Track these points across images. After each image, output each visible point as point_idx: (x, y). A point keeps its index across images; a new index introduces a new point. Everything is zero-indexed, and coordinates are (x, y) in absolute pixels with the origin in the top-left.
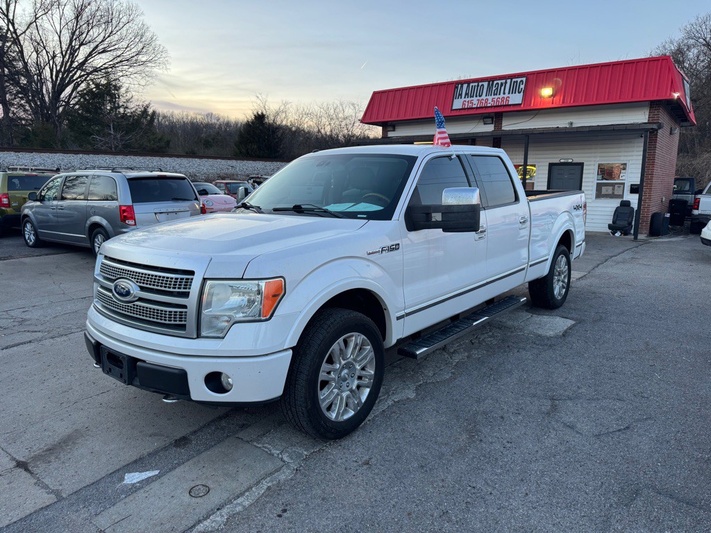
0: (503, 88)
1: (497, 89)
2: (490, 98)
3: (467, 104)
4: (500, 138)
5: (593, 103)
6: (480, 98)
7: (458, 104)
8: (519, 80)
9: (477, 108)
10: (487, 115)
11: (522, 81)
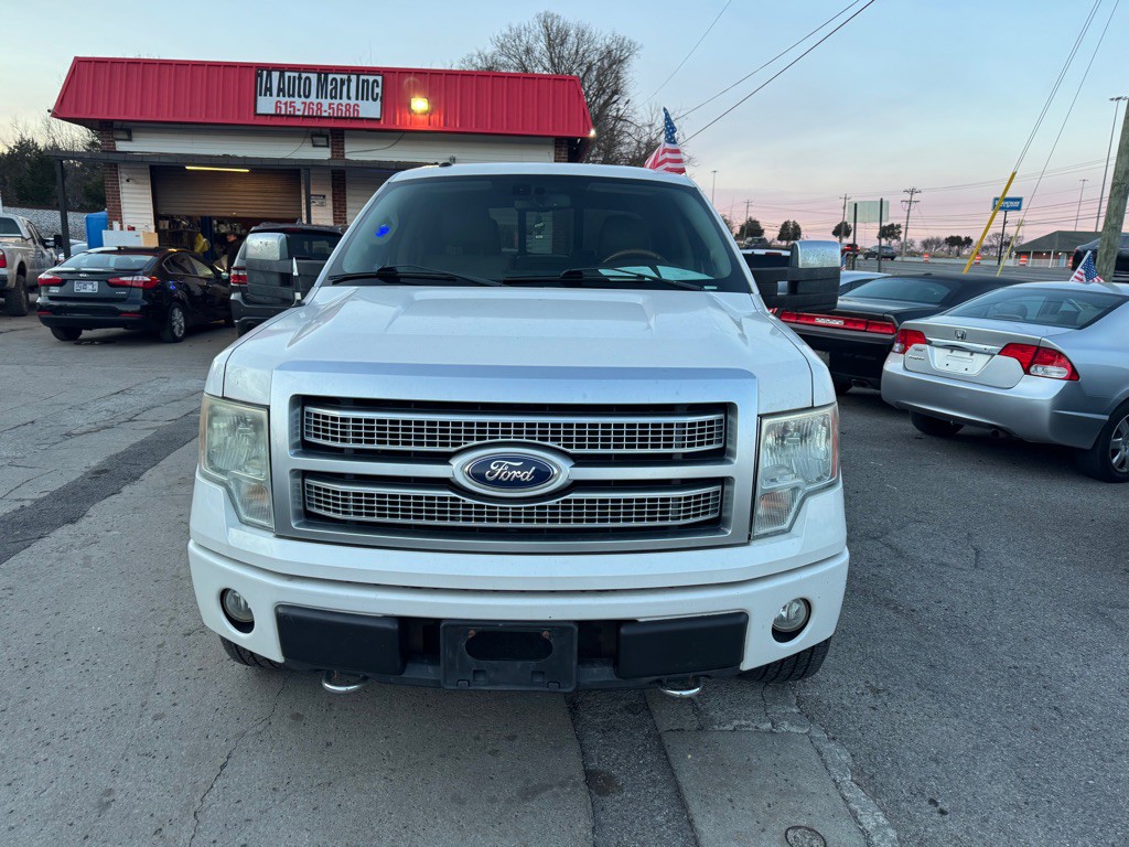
0: (345, 88)
1: (336, 88)
2: (325, 102)
3: (283, 107)
4: (344, 172)
5: (503, 132)
6: (308, 101)
7: (266, 105)
8: (371, 78)
9: (303, 116)
10: (317, 131)
11: (375, 81)
